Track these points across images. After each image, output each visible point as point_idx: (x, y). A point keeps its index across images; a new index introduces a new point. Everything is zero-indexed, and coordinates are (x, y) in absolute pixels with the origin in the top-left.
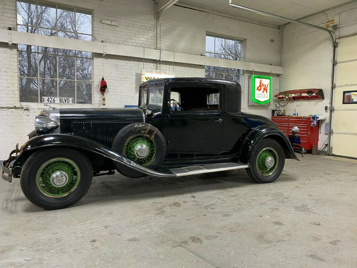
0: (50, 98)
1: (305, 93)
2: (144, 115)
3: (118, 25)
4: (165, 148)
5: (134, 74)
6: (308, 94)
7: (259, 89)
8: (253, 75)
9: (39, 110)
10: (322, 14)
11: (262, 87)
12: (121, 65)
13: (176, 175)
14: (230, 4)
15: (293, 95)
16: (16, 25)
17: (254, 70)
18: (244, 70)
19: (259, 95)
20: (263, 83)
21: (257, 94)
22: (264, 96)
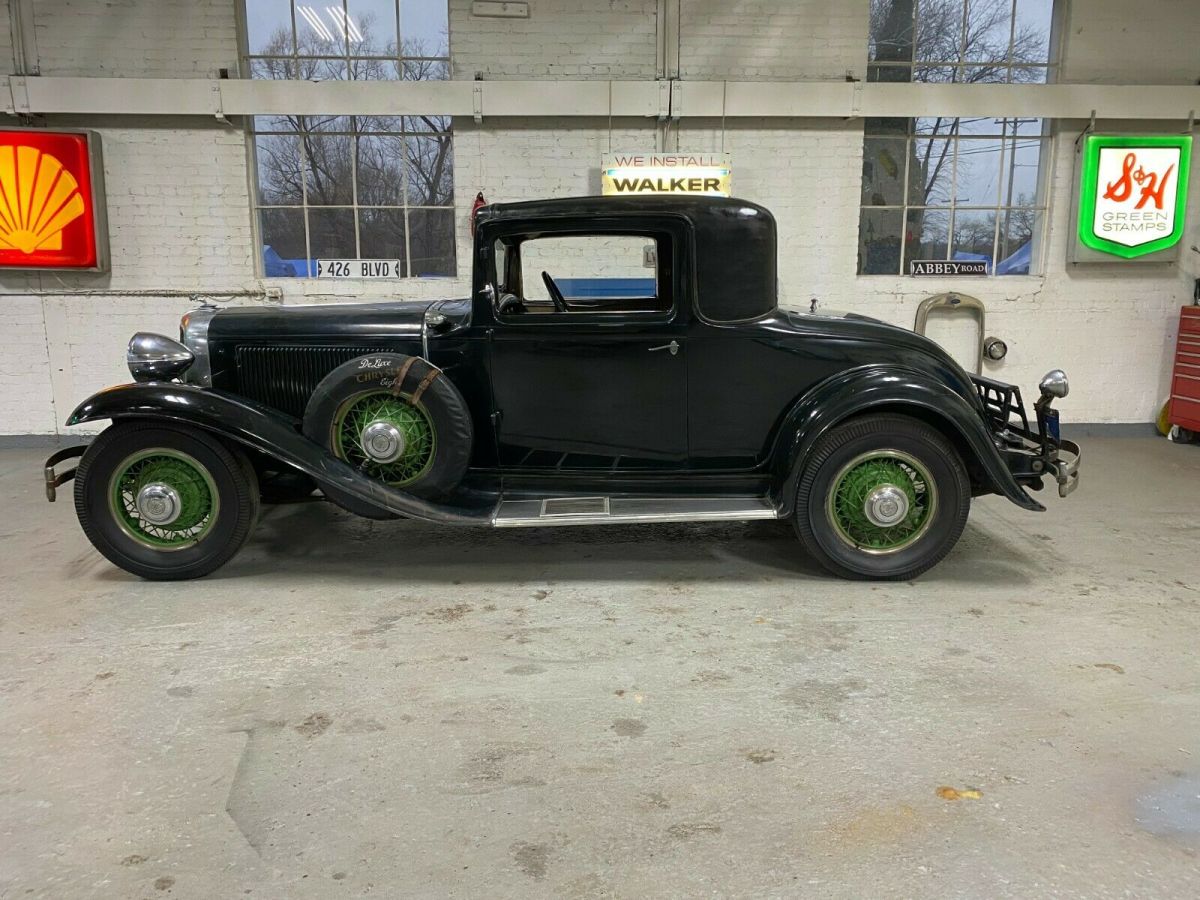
2: (425, 327)
3: (526, 13)
4: (463, 436)
8: (1092, 139)
9: (307, 298)
11: (1134, 183)
12: (541, 148)
13: (490, 522)
16: (240, 60)
17: (1097, 116)
18: (1054, 120)
19: (1114, 221)
20: (1141, 168)
21: (1107, 217)
22: (1145, 222)
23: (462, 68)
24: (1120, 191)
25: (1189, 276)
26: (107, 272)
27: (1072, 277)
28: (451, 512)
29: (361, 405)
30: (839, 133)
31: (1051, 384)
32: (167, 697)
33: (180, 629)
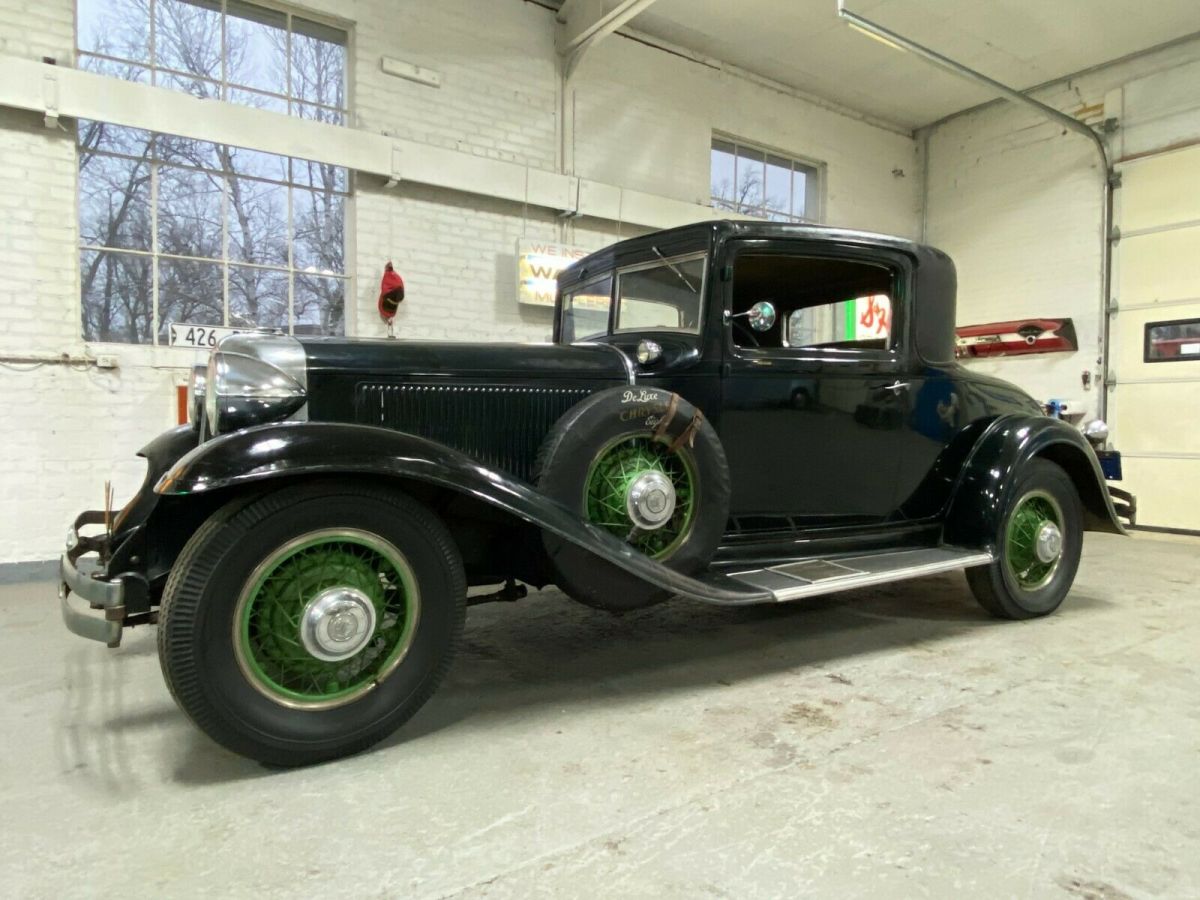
0: (196, 329)
1: (1015, 332)
2: (629, 363)
3: (437, 82)
4: (726, 489)
5: (490, 256)
6: (1025, 336)
7: (868, 320)
9: (156, 371)
10: (1062, 87)
11: (874, 314)
12: (449, 225)
13: (773, 596)
14: (840, 14)
15: (972, 341)
16: (74, 51)
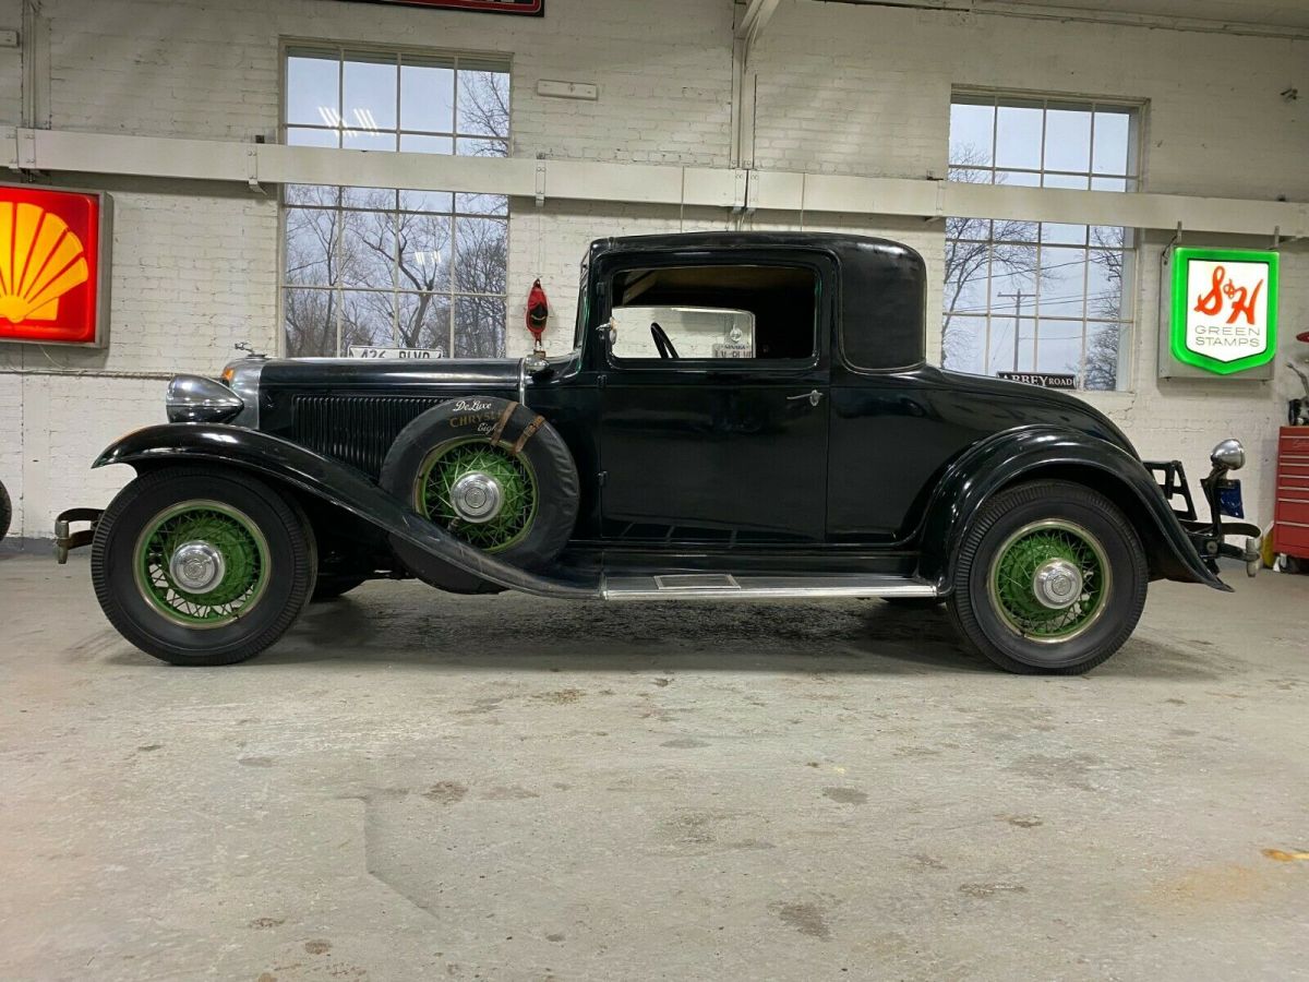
0: (369, 350)
2: (522, 376)
3: (594, 95)
8: (1179, 249)
11: (1225, 297)
13: (602, 595)
16: (279, 127)
17: (1183, 228)
18: (1137, 231)
19: (1206, 335)
20: (1231, 281)
21: (1199, 330)
22: (1238, 338)
23: (521, 147)
24: (1211, 304)
25: (1281, 397)
26: (103, 350)
27: (1164, 394)
28: (555, 583)
29: (450, 456)
30: (920, 234)
31: (1223, 454)
32: (241, 767)
33: (228, 708)
